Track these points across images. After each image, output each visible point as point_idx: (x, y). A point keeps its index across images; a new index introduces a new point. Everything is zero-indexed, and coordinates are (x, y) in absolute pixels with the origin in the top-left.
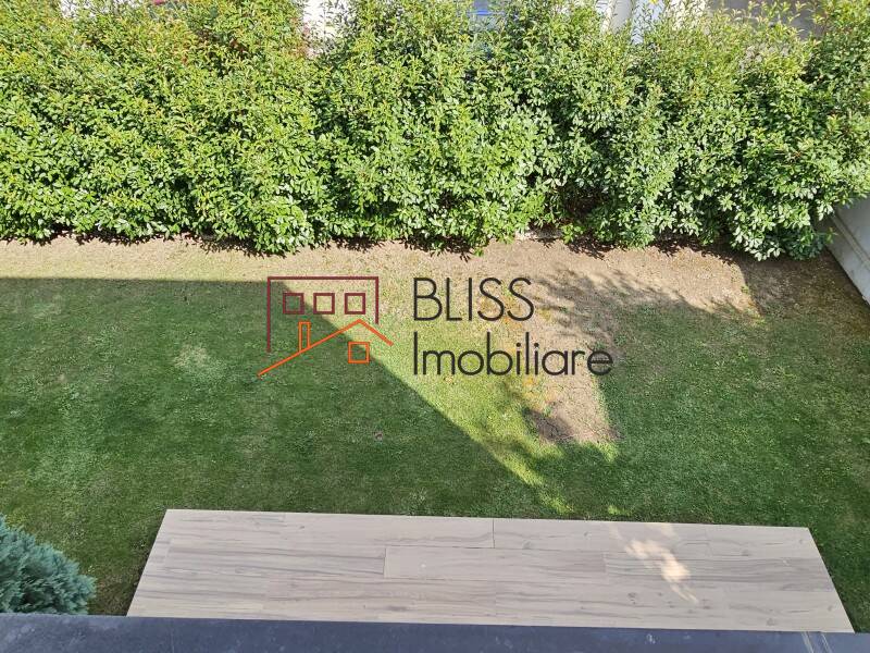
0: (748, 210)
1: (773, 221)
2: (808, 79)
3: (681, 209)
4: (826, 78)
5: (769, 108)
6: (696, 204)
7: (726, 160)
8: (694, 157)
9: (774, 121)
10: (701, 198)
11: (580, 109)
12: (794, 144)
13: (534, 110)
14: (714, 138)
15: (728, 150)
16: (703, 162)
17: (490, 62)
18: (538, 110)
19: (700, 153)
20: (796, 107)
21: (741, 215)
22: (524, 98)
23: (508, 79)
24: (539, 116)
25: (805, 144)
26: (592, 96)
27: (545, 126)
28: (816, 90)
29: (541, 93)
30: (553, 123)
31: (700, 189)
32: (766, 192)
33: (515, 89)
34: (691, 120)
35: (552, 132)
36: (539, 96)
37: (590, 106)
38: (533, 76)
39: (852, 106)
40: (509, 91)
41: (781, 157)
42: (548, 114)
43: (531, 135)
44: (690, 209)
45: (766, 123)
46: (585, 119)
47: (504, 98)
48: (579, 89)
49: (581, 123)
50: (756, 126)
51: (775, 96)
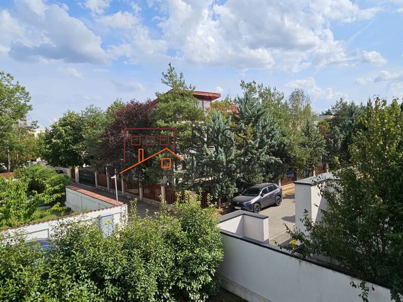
0: (190, 284)
1: (200, 284)
2: (184, 230)
3: (165, 297)
4: (189, 228)
5: (178, 244)
6: (170, 292)
7: (173, 268)
8: (160, 272)
9: (182, 247)
10: (171, 288)
11: (107, 271)
12: (193, 252)
13: (83, 281)
14: (164, 262)
15: (171, 264)
16: (165, 273)
17: (54, 267)
18: (86, 280)
19: (162, 269)
20: (186, 239)
21: (188, 288)
22: (77, 277)
23: (67, 271)
24: (87, 283)
25: (197, 251)
26: (111, 264)
27: (91, 286)
28: (188, 233)
29: (85, 271)
30: (95, 283)
31: (169, 284)
32: (192, 274)
33: (71, 275)
34: (154, 258)
35: (95, 287)
36: (85, 273)
37: (111, 268)
38: (80, 265)
39: (202, 233)
40: (69, 277)
41: (191, 258)
42: (91, 280)
43: (85, 293)
44: (168, 294)
45: (179, 249)
46: (110, 274)
47: (66, 280)
48: (103, 263)
49: (109, 277)
50: (177, 252)
51: (177, 239)
